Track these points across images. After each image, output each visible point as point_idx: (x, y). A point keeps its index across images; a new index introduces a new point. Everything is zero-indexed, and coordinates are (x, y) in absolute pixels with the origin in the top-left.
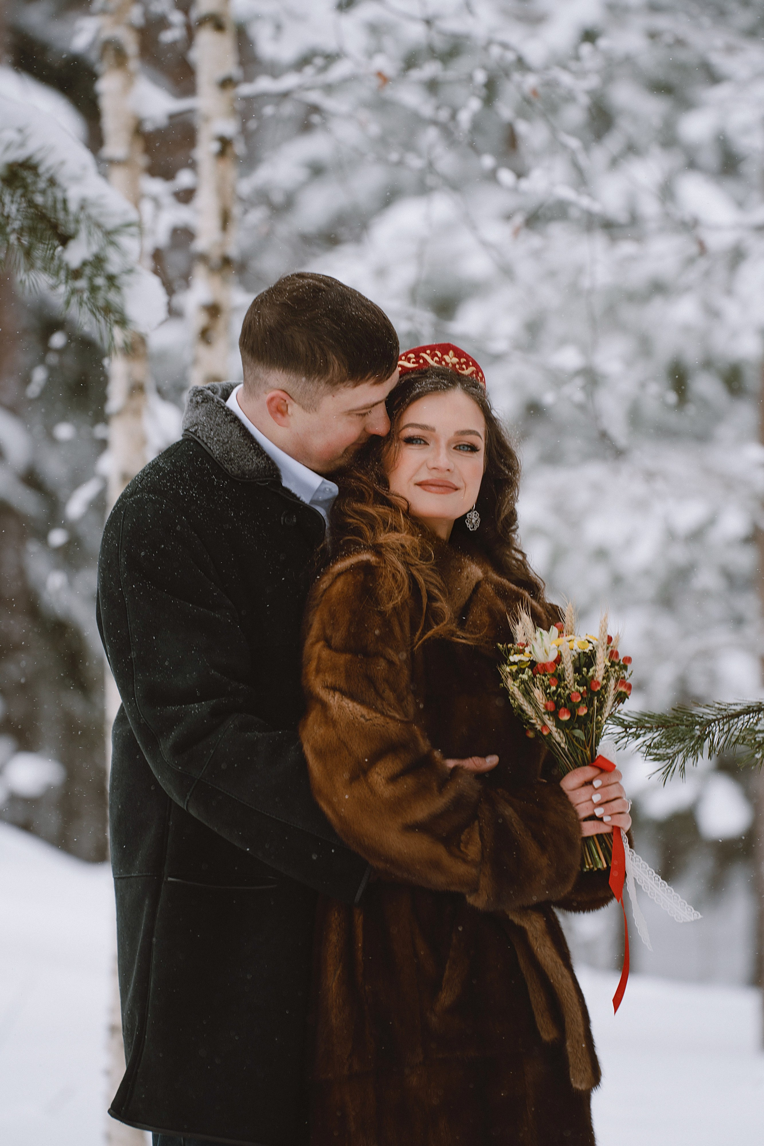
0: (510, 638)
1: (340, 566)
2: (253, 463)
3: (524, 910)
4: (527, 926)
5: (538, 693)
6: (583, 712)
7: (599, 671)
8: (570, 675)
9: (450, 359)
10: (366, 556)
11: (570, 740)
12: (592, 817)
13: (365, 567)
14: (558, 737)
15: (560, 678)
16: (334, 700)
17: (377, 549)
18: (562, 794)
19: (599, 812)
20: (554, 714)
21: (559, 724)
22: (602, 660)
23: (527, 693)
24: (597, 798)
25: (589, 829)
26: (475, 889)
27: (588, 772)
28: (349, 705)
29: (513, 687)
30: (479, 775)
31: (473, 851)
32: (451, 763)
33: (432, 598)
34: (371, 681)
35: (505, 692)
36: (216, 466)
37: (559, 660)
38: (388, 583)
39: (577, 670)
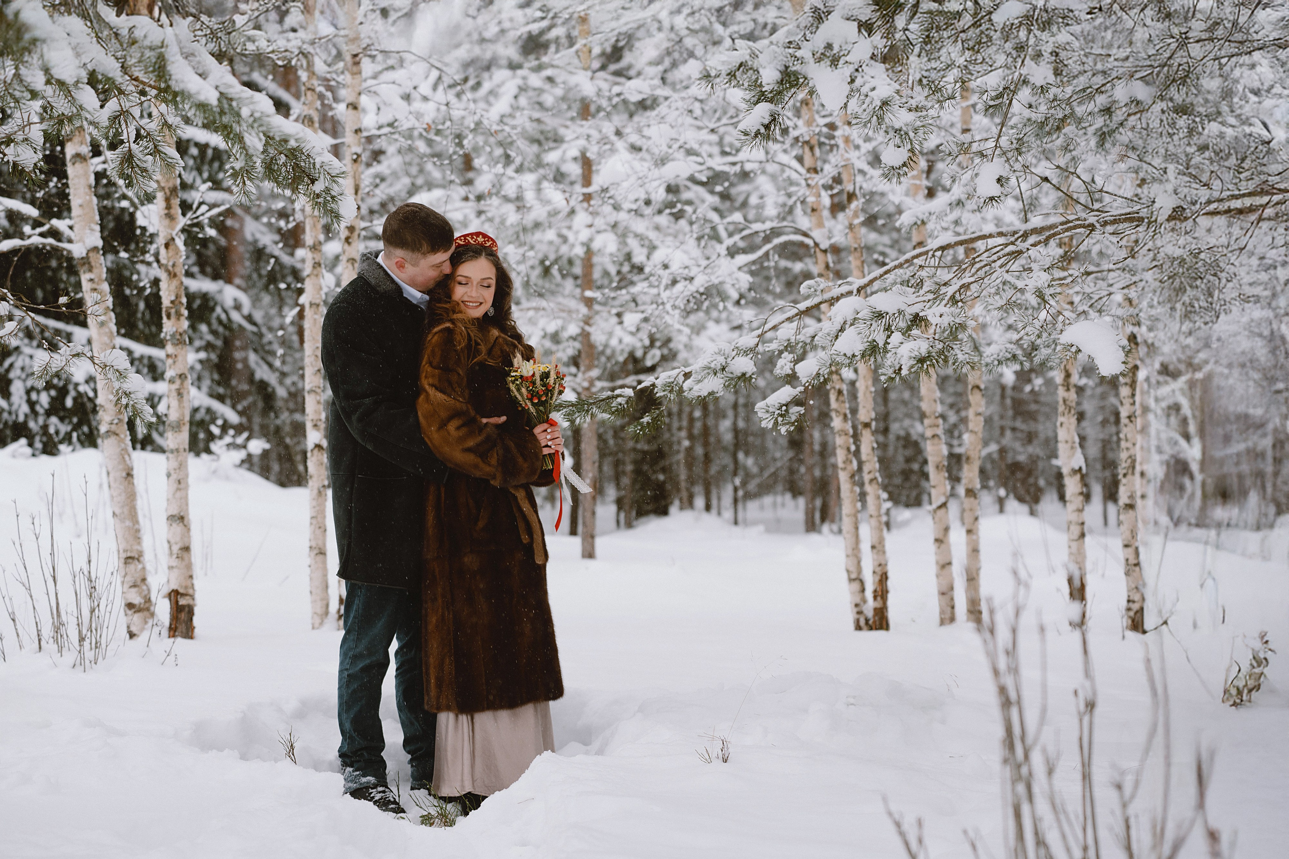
0: (512, 365)
1: (436, 329)
2: (390, 286)
3: (516, 487)
4: (517, 494)
5: (524, 390)
6: (544, 399)
7: (551, 380)
8: (538, 382)
9: (480, 239)
10: (448, 325)
11: (538, 411)
12: (547, 446)
13: (448, 329)
14: (532, 410)
15: (534, 383)
16: (432, 391)
17: (452, 321)
18: (534, 435)
19: (550, 443)
20: (531, 400)
21: (533, 404)
22: (553, 376)
23: (519, 390)
24: (549, 437)
25: (546, 451)
26: (494, 478)
27: (545, 426)
28: (439, 395)
29: (512, 387)
30: (497, 426)
31: (494, 461)
32: (484, 421)
33: (477, 344)
34: (450, 384)
35: (509, 389)
36: (373, 288)
37: (533, 375)
38: (458, 337)
39: (542, 380)
